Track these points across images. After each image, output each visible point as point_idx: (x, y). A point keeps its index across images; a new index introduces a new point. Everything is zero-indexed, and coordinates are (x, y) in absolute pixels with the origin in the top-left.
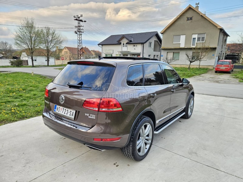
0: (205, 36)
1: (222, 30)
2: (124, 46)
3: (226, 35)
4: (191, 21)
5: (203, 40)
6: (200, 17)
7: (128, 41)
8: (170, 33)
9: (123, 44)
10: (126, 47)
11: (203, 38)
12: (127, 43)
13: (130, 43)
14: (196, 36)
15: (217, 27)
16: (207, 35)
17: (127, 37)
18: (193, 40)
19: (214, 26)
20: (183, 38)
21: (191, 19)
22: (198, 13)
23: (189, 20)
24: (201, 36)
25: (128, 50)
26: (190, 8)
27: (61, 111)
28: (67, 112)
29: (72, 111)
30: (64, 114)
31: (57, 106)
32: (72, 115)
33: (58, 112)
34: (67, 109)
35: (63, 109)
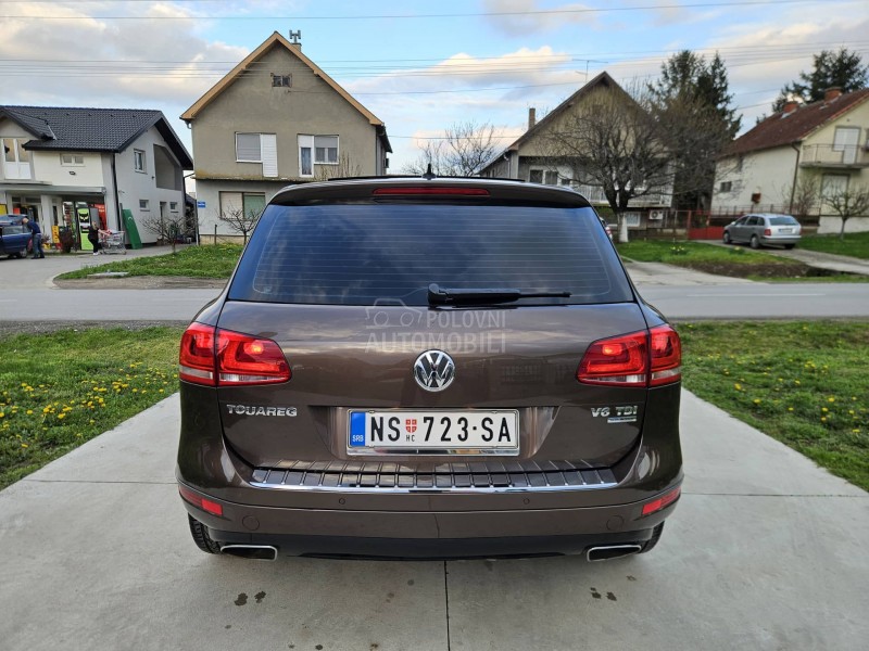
0: (337, 143)
1: (380, 130)
2: (10, 159)
4: (286, 89)
5: (333, 155)
6: (314, 82)
7: (34, 139)
8: (216, 122)
9: (7, 150)
10: (26, 166)
11: (333, 151)
12: (26, 147)
13: (41, 144)
14: (307, 142)
15: (368, 120)
16: (342, 142)
17: (20, 116)
18: (303, 155)
19: (361, 115)
20: (268, 144)
21: (286, 81)
22: (306, 66)
23: (279, 84)
24: (326, 144)
25: (39, 179)
26: (276, 46)
27: (411, 434)
28: (464, 429)
29: (497, 417)
30: (445, 444)
31: (368, 417)
32: (501, 435)
33: (387, 442)
34: (454, 416)
35: (426, 419)
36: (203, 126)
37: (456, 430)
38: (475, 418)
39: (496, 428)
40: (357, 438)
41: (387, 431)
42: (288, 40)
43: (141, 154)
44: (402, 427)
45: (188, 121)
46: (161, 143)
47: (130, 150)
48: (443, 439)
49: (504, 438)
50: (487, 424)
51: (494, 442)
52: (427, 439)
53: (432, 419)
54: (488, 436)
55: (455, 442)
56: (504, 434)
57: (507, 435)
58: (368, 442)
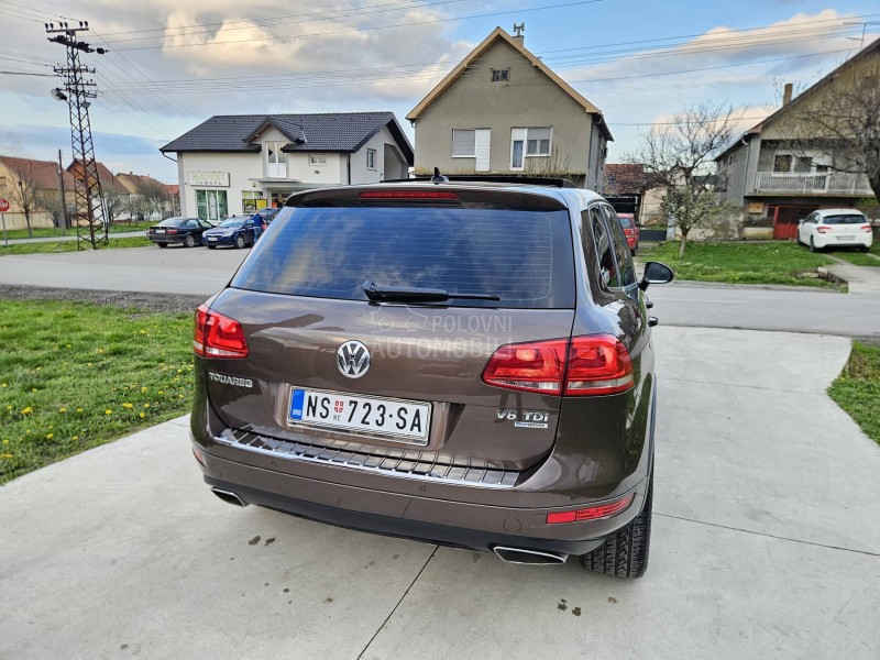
0: (550, 135)
1: (597, 118)
2: (272, 161)
3: (605, 135)
4: (504, 83)
5: (544, 148)
6: (533, 73)
7: (290, 142)
8: (439, 120)
9: (270, 153)
10: (283, 166)
11: (545, 142)
12: (284, 150)
13: (295, 148)
14: (522, 135)
15: (584, 108)
16: (555, 133)
17: (281, 124)
18: (515, 148)
19: (577, 104)
20: (482, 139)
21: (505, 75)
22: (525, 58)
23: (498, 78)
24: (539, 136)
25: (292, 177)
26: (499, 40)
27: (337, 414)
28: (382, 415)
29: (411, 408)
30: (364, 426)
31: (307, 395)
32: (414, 425)
33: (318, 419)
34: (375, 403)
35: (351, 402)
36: (424, 124)
37: (375, 415)
38: (393, 406)
39: (410, 418)
40: (296, 412)
41: (319, 409)
42: (510, 33)
43: (372, 153)
44: (331, 407)
45: (412, 120)
46: (392, 142)
47: (363, 150)
48: (363, 422)
49: (416, 428)
50: (402, 413)
51: (406, 431)
52: (350, 420)
53: (356, 403)
54: (401, 425)
55: (373, 427)
56: (416, 425)
57: (419, 426)
58: (304, 417)
